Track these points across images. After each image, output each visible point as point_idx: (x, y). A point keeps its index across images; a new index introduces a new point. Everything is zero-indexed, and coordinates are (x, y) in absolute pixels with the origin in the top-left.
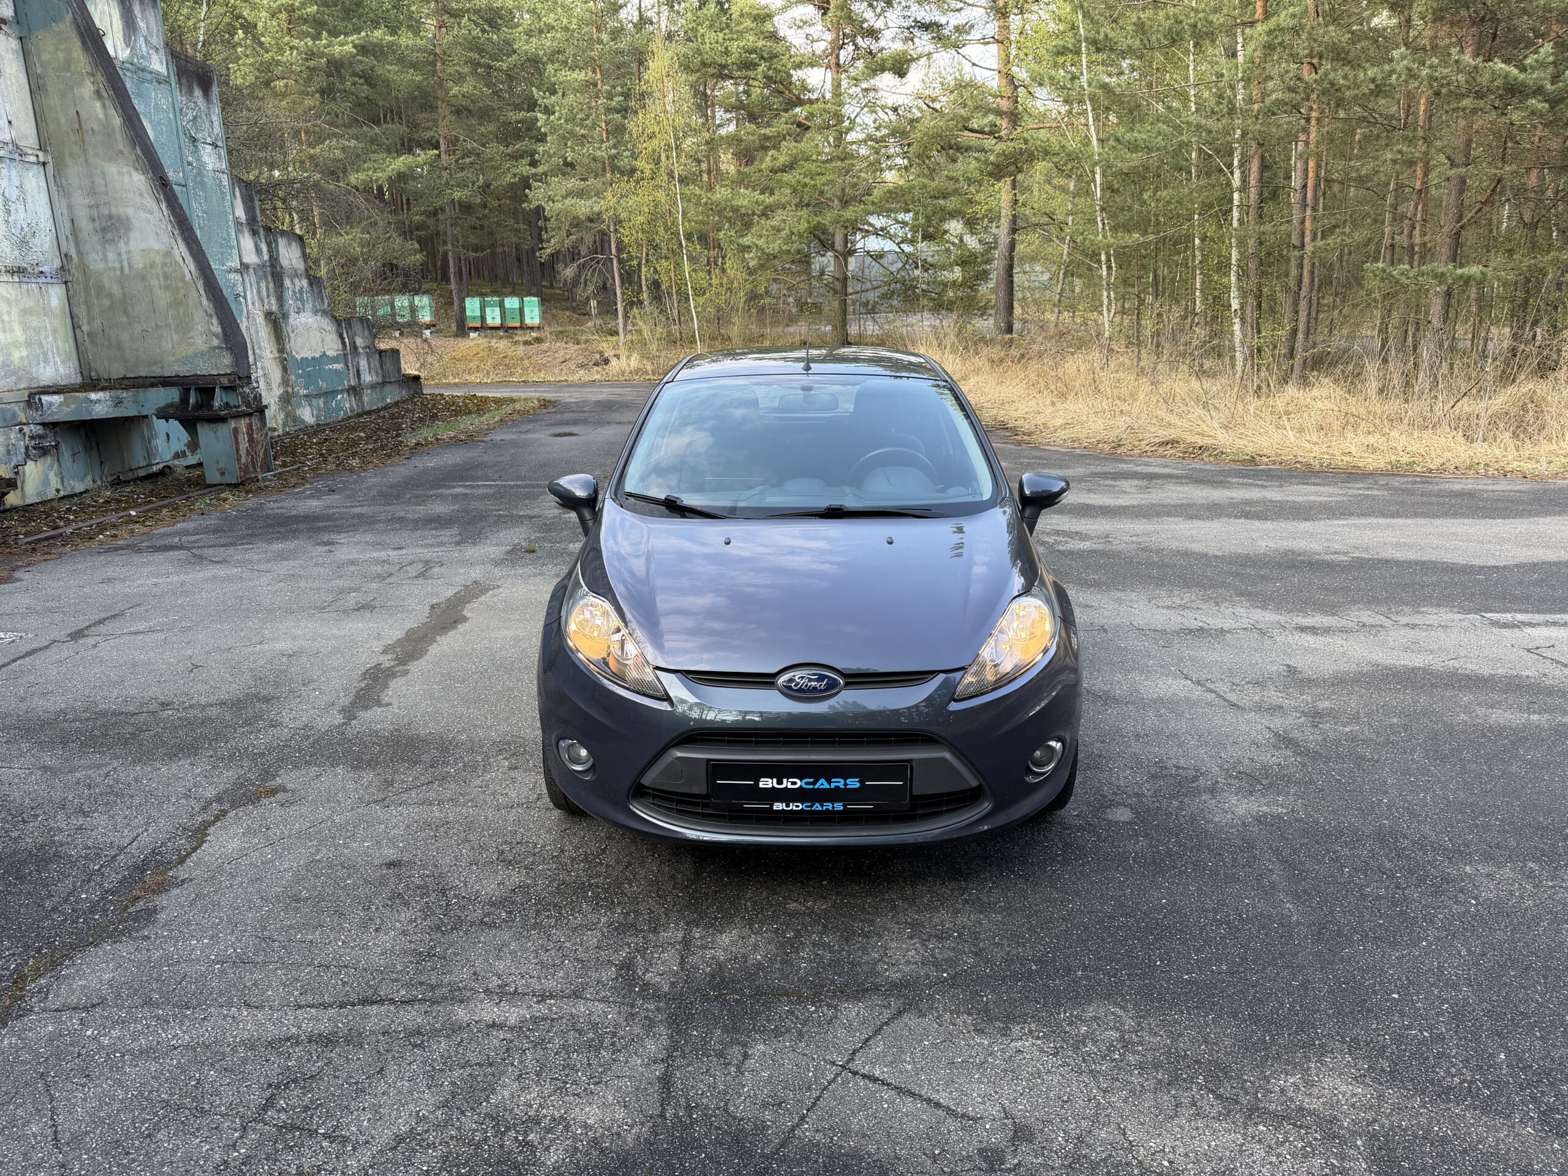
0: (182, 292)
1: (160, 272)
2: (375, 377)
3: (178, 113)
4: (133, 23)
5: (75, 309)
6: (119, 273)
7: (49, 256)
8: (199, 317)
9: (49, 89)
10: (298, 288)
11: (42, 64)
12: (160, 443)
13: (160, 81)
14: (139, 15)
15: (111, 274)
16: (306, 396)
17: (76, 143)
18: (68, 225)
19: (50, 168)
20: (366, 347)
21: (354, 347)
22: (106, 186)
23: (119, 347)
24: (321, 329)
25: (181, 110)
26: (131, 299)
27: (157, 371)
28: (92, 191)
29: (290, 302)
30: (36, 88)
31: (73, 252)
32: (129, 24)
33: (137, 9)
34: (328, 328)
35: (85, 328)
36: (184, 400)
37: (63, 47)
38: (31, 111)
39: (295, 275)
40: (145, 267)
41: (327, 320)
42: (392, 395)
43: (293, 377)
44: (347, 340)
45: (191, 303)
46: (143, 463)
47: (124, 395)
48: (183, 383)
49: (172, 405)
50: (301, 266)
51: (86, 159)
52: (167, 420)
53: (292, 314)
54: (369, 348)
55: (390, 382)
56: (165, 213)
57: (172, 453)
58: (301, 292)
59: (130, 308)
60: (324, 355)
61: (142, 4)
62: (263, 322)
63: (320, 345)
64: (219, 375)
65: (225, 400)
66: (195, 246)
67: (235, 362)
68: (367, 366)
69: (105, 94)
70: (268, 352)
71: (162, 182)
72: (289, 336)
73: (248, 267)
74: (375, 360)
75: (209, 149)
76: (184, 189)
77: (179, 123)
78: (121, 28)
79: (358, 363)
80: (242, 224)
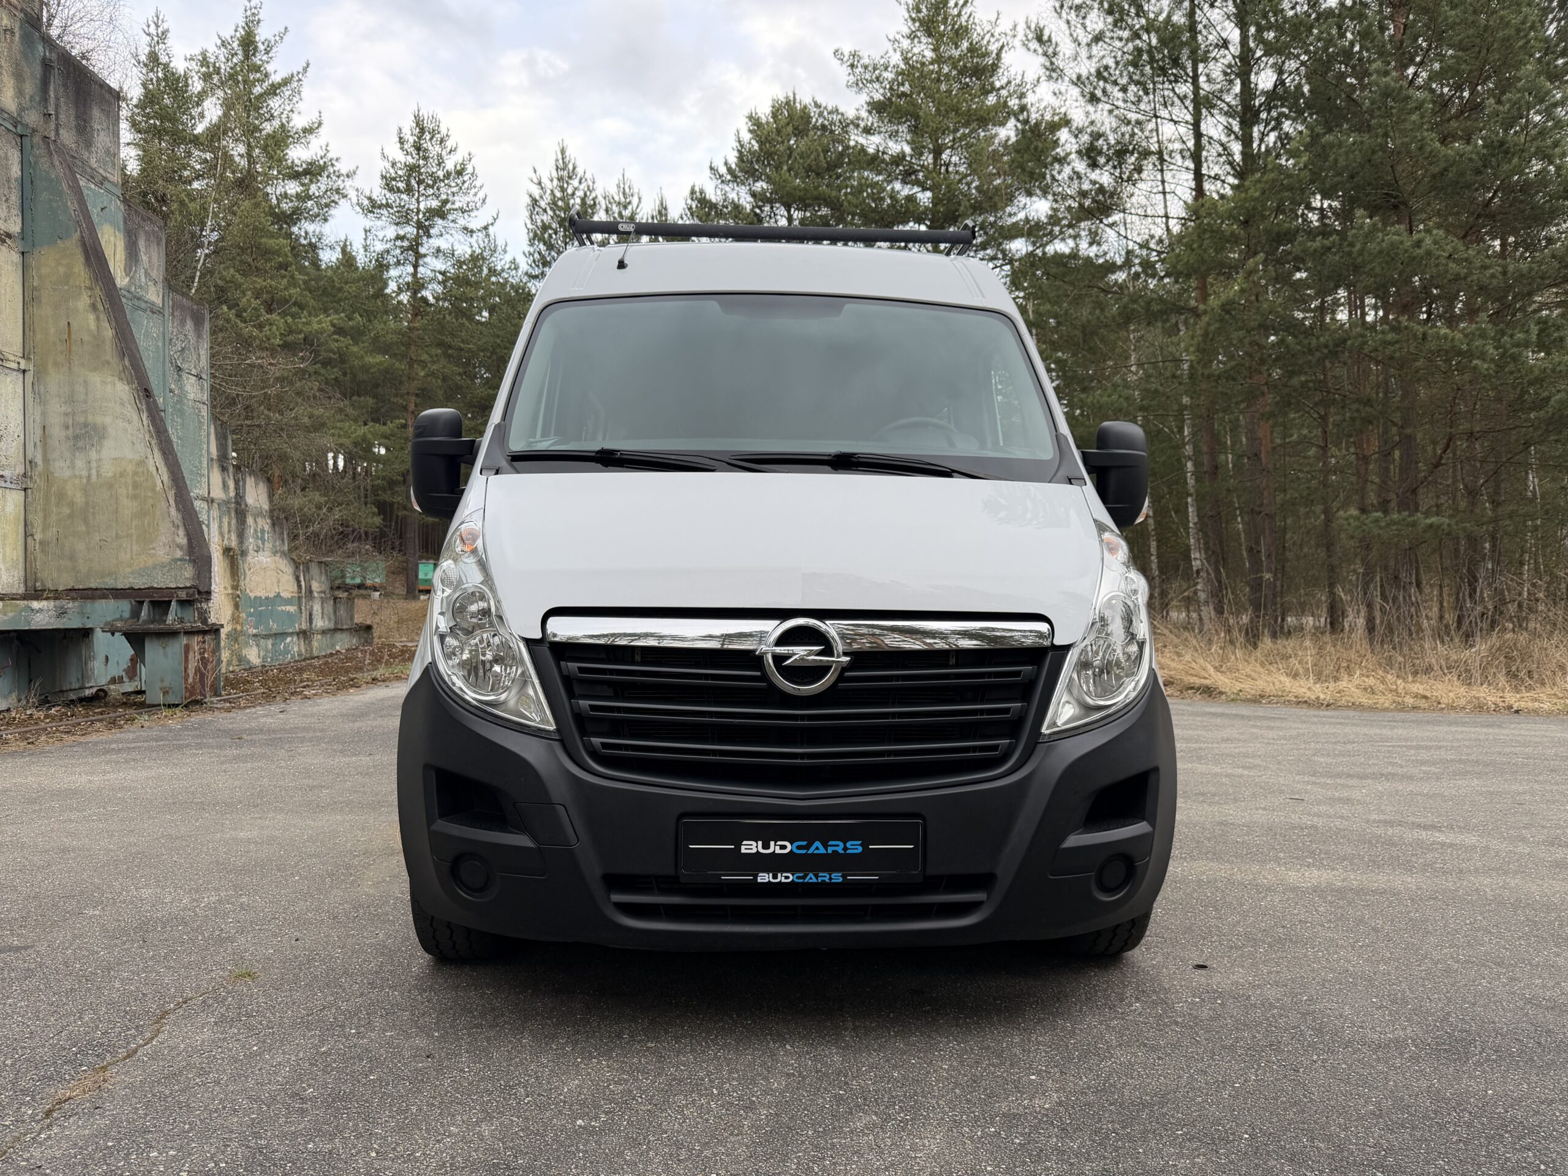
0: (150, 502)
1: (130, 482)
2: (327, 623)
3: (167, 343)
4: (136, 255)
5: (30, 517)
6: (85, 481)
7: (12, 461)
8: (165, 527)
9: (44, 300)
10: (260, 527)
11: (40, 277)
12: (97, 665)
13: (154, 311)
14: (143, 249)
15: (77, 481)
16: (255, 635)
17: (62, 353)
18: (39, 432)
19: (29, 376)
20: (321, 592)
21: (310, 591)
22: (86, 394)
23: (72, 557)
24: (279, 570)
25: (171, 340)
26: (94, 508)
27: (110, 583)
28: (71, 399)
29: (251, 542)
30: (30, 298)
31: (39, 459)
32: (132, 254)
33: (141, 243)
34: (285, 569)
35: (38, 537)
36: (135, 614)
37: (64, 262)
38: (21, 321)
39: (259, 514)
40: (114, 476)
41: (285, 561)
42: (343, 643)
43: (243, 615)
44: (303, 583)
45: (158, 513)
46: (75, 685)
47: (70, 605)
48: (136, 596)
49: (121, 619)
50: (266, 506)
51: (70, 368)
52: (113, 634)
53: (251, 552)
54: (324, 592)
55: (342, 630)
56: (145, 423)
57: (109, 678)
58: (263, 531)
59: (91, 517)
60: (278, 595)
61: (147, 240)
62: (221, 557)
63: (275, 585)
64: (178, 588)
65: (180, 615)
66: (171, 457)
67: (197, 575)
68: (320, 611)
69: (101, 307)
70: (222, 587)
71: (146, 393)
72: (245, 573)
73: (213, 501)
74: (330, 607)
75: (193, 379)
77: (167, 351)
78: (124, 258)
79: (312, 607)
80: (212, 459)
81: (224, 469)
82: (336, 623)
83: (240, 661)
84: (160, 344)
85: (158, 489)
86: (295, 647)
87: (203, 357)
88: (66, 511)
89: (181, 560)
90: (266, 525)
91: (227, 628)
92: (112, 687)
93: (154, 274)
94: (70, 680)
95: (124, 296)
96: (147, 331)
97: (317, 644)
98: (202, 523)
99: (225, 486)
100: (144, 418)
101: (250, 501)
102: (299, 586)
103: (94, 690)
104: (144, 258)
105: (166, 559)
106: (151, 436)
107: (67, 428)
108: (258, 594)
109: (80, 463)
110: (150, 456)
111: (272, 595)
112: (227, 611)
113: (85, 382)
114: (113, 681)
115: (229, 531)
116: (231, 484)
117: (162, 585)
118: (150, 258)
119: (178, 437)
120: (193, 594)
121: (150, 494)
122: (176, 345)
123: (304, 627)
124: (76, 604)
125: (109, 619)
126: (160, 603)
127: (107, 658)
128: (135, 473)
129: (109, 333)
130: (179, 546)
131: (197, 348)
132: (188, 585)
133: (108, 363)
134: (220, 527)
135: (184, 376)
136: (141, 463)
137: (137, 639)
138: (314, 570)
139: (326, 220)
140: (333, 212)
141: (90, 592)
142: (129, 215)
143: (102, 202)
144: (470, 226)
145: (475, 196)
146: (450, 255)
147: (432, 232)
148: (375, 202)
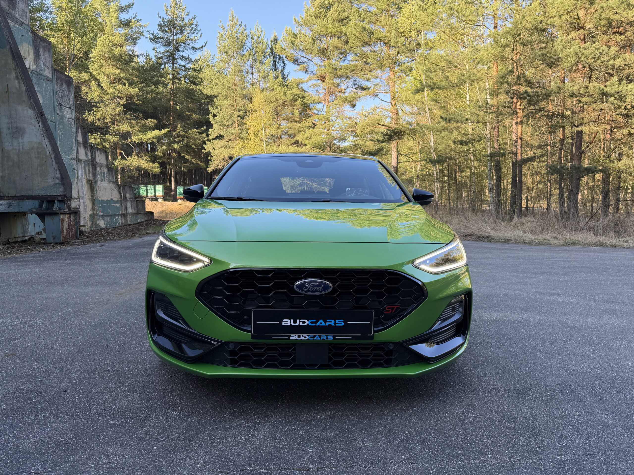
0: (45, 160)
1: (36, 151)
2: (133, 211)
3: (55, 94)
4: (39, 56)
6: (17, 151)
8: (51, 170)
10: (102, 171)
12: (30, 227)
13: (48, 80)
14: (42, 54)
15: (14, 151)
16: (102, 216)
17: (5, 97)
20: (131, 198)
21: (125, 198)
22: (16, 115)
23: (14, 183)
24: (111, 189)
25: (56, 92)
26: (22, 162)
27: (30, 193)
28: (10, 117)
29: (99, 177)
32: (37, 56)
33: (41, 51)
34: (115, 189)
36: (41, 206)
37: (4, 58)
39: (101, 166)
40: (29, 149)
41: (114, 186)
42: (141, 219)
43: (97, 207)
45: (48, 164)
46: (21, 235)
47: (13, 202)
48: (41, 199)
49: (35, 208)
50: (105, 163)
51: (9, 104)
52: (32, 214)
53: (99, 182)
54: (132, 198)
55: (140, 214)
56: (41, 127)
57: (36, 232)
58: (104, 173)
59: (21, 166)
60: (112, 199)
61: (44, 50)
62: (86, 184)
63: (110, 195)
64: (57, 195)
65: (59, 207)
66: (52, 141)
67: (65, 190)
68: (130, 206)
69: (20, 78)
70: (87, 196)
71: (41, 115)
72: (97, 190)
73: (81, 161)
74: (134, 204)
75: (67, 109)
76: (54, 124)
77: (55, 97)
78: (33, 57)
79: (127, 204)
80: (80, 143)
81: (85, 147)
82: (137, 211)
83: (96, 226)
84: (52, 94)
85: (47, 154)
86: (120, 221)
87: (71, 100)
88: (11, 163)
89: (58, 184)
90: (106, 170)
91: (89, 212)
92: (37, 236)
93: (48, 64)
94: (18, 232)
95: (34, 74)
96: (45, 89)
97: (130, 219)
98: (74, 169)
99: (86, 154)
100: (40, 125)
101: (98, 160)
102: (121, 196)
103: (29, 237)
104: (43, 57)
105: (52, 183)
106: (44, 132)
107: (9, 129)
108: (103, 199)
109: (15, 144)
110: (44, 141)
111: (109, 199)
112: (90, 206)
113: (16, 110)
114: (38, 233)
115: (89, 173)
116: (89, 154)
117: (51, 194)
118: (45, 57)
119: (62, 134)
120: (64, 198)
121: (44, 156)
122: (59, 95)
123: (123, 212)
124: (16, 202)
125: (30, 208)
126: (50, 201)
127: (34, 224)
128: (38, 148)
129: (24, 89)
130: (57, 178)
131: (68, 96)
132: (62, 194)
133: (24, 101)
134: (85, 171)
135: (63, 108)
136: (40, 143)
137: (42, 216)
138: (127, 189)
139: (135, 44)
140: (138, 41)
141: (22, 197)
142: (35, 38)
143: (22, 33)
144: (195, 47)
145: (197, 34)
146: (187, 59)
147: (180, 49)
148: (156, 36)
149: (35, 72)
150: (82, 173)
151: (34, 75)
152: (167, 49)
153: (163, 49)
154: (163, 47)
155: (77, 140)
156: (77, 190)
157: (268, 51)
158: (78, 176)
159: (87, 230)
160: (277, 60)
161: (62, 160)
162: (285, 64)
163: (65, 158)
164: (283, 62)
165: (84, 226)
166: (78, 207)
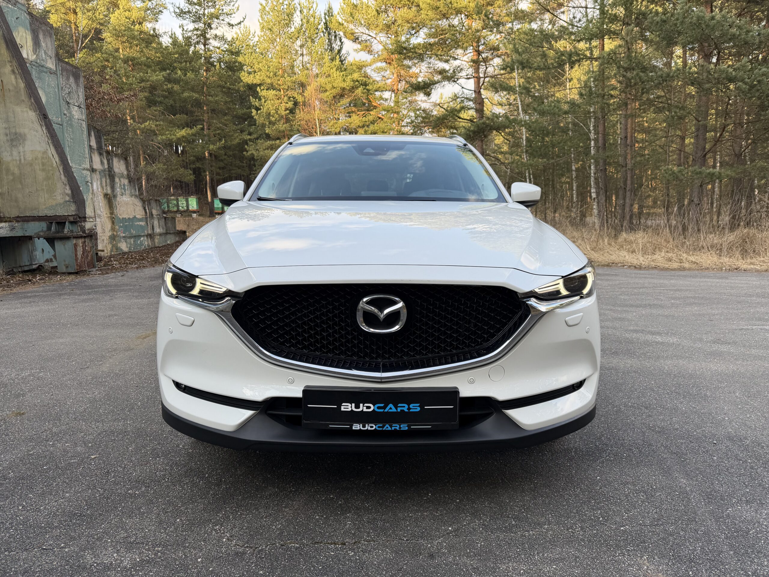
0: (51, 172)
1: (40, 162)
2: (162, 230)
3: (60, 89)
4: (39, 43)
6: (18, 162)
8: (59, 185)
10: (122, 183)
12: (38, 253)
13: (51, 72)
14: (41, 39)
15: (15, 163)
16: (124, 237)
17: (1, 96)
20: (158, 215)
21: (152, 215)
22: (14, 117)
23: (16, 201)
24: (134, 204)
25: (62, 88)
26: (24, 176)
27: (35, 213)
28: (7, 121)
29: (118, 190)
32: (36, 43)
33: (41, 36)
34: (138, 204)
36: (49, 228)
39: (122, 176)
40: (32, 159)
41: (137, 200)
42: (171, 239)
43: (117, 227)
44: (148, 211)
45: (55, 178)
46: (27, 263)
47: (16, 225)
48: (49, 220)
49: (42, 231)
50: (125, 173)
51: (5, 104)
52: (39, 239)
53: (119, 196)
54: (159, 215)
55: (170, 233)
56: (45, 132)
57: (45, 260)
58: (124, 185)
59: (23, 181)
60: (135, 217)
61: (44, 35)
62: (103, 199)
63: (133, 212)
64: (68, 215)
65: (71, 229)
66: (59, 149)
67: (78, 209)
68: (158, 224)
69: (17, 72)
70: (104, 213)
71: (44, 116)
72: (116, 207)
73: (96, 170)
74: (162, 222)
75: (76, 108)
76: (61, 127)
77: (60, 94)
78: (32, 45)
79: (153, 222)
80: (94, 149)
81: (101, 154)
82: (166, 230)
83: (117, 249)
84: (56, 90)
85: (54, 166)
86: (146, 242)
87: (81, 96)
88: (11, 177)
89: (69, 201)
90: (126, 182)
91: (108, 233)
92: (47, 264)
93: (50, 53)
94: (25, 261)
95: (34, 65)
96: (48, 83)
97: (158, 241)
98: (88, 182)
99: (102, 163)
100: (44, 130)
101: (116, 170)
102: (146, 212)
103: (38, 265)
104: (43, 44)
105: (62, 201)
106: (48, 139)
107: (7, 135)
108: (124, 217)
109: (15, 153)
110: (49, 149)
111: (131, 217)
112: (109, 225)
113: (13, 111)
114: (47, 261)
115: (106, 186)
116: (105, 162)
117: (61, 214)
118: (46, 44)
119: (71, 139)
120: (76, 219)
121: (50, 168)
122: (65, 90)
123: (150, 232)
124: (20, 224)
125: (36, 231)
126: (60, 222)
127: (43, 250)
128: (43, 158)
129: (22, 85)
130: (67, 194)
131: (77, 92)
132: (74, 214)
133: (23, 101)
134: (101, 184)
135: (71, 106)
136: (45, 152)
137: (51, 241)
138: (153, 204)
139: (157, 21)
140: (160, 16)
141: (27, 218)
142: (32, 21)
143: (17, 15)
144: (232, 22)
145: (233, 6)
146: (222, 38)
147: (212, 26)
148: (182, 11)
149: (35, 64)
150: (97, 186)
151: (34, 67)
152: (197, 27)
153: (191, 26)
154: (192, 24)
155: (90, 146)
156: (92, 207)
157: (321, 26)
158: (93, 190)
159: (106, 255)
160: (333, 38)
161: (72, 172)
162: (342, 43)
163: (76, 168)
164: (340, 40)
165: (103, 251)
166: (94, 228)
